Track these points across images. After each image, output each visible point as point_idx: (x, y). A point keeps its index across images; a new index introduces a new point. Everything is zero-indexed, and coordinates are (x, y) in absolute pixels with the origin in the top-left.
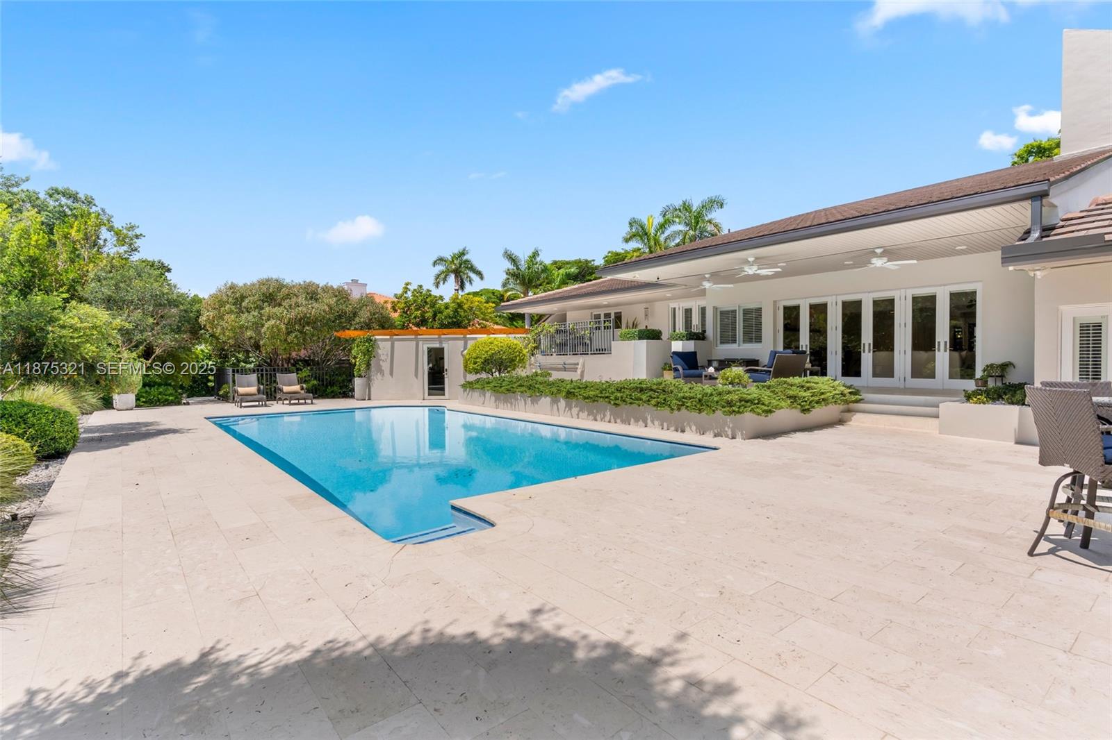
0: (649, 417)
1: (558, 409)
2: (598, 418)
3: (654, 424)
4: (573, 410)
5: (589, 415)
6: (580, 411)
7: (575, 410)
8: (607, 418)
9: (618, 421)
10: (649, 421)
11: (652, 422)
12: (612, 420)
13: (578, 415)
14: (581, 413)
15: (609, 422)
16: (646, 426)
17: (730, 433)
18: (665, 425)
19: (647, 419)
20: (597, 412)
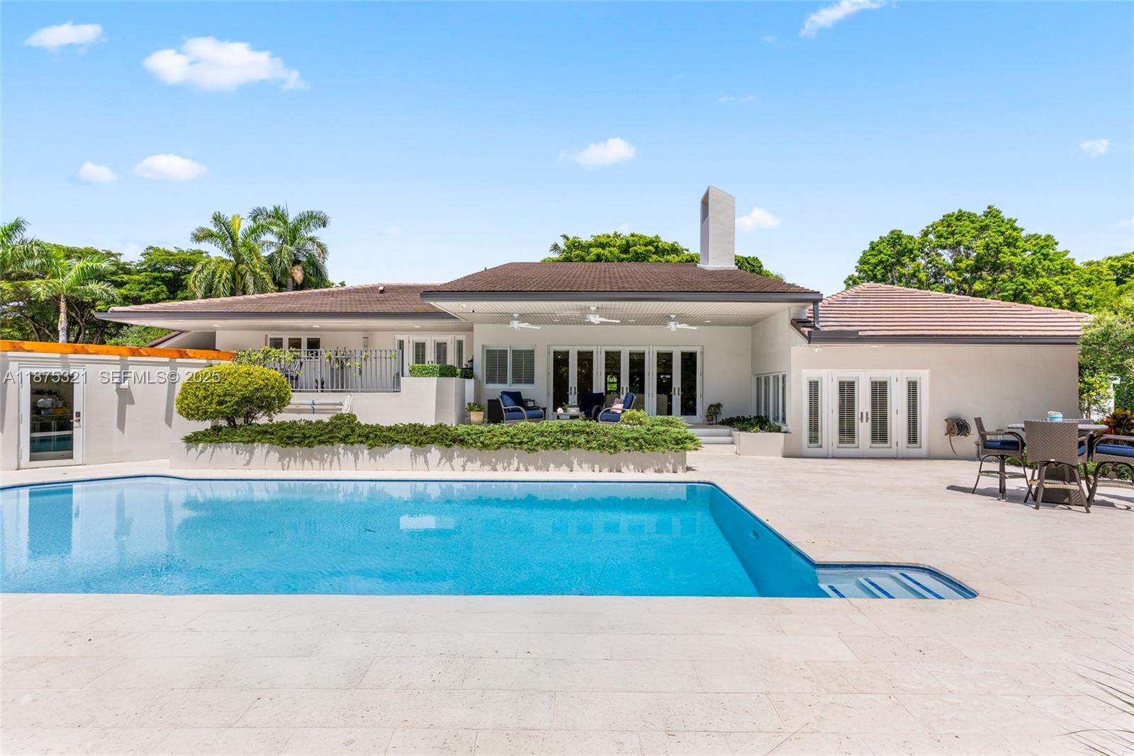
0: (575, 462)
3: (582, 467)
7: (459, 461)
10: (575, 465)
11: (580, 465)
13: (462, 466)
14: (469, 464)
16: (571, 471)
17: (671, 468)
18: (597, 467)
19: (573, 463)
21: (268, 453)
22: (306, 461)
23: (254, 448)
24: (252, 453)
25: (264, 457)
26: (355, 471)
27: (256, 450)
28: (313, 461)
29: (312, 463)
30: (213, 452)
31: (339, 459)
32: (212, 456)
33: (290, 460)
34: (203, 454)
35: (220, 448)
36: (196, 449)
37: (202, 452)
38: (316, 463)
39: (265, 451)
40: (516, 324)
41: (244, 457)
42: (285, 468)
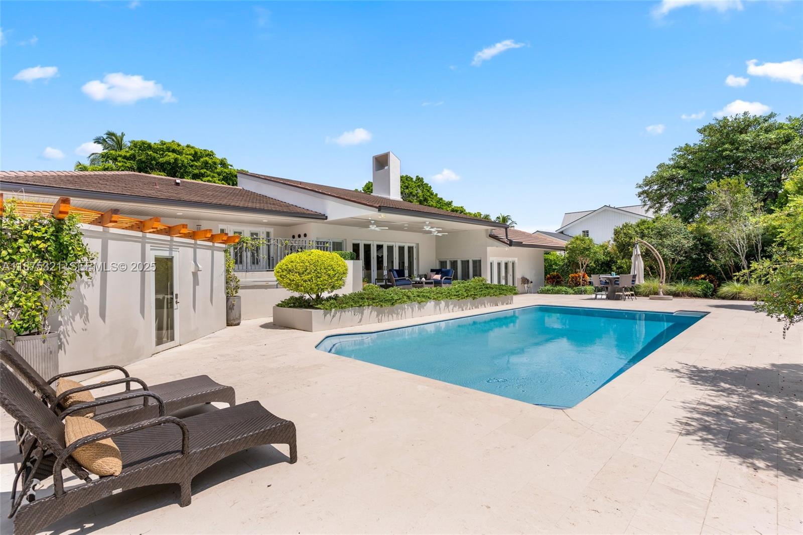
1: (440, 309)
2: (464, 308)
4: (450, 307)
5: (459, 308)
6: (454, 307)
7: (451, 307)
8: (468, 308)
9: (474, 307)
12: (471, 308)
13: (453, 310)
14: (454, 308)
15: (470, 309)
20: (464, 305)
21: (371, 312)
22: (390, 316)
23: (364, 310)
24: (362, 314)
25: (369, 314)
26: (412, 319)
27: (365, 311)
28: (393, 315)
29: (393, 316)
30: (341, 315)
31: (405, 312)
32: (340, 318)
33: (382, 315)
34: (334, 318)
35: (345, 312)
36: (330, 315)
37: (334, 316)
38: (395, 316)
39: (370, 311)
40: (373, 227)
41: (358, 316)
42: (380, 321)
